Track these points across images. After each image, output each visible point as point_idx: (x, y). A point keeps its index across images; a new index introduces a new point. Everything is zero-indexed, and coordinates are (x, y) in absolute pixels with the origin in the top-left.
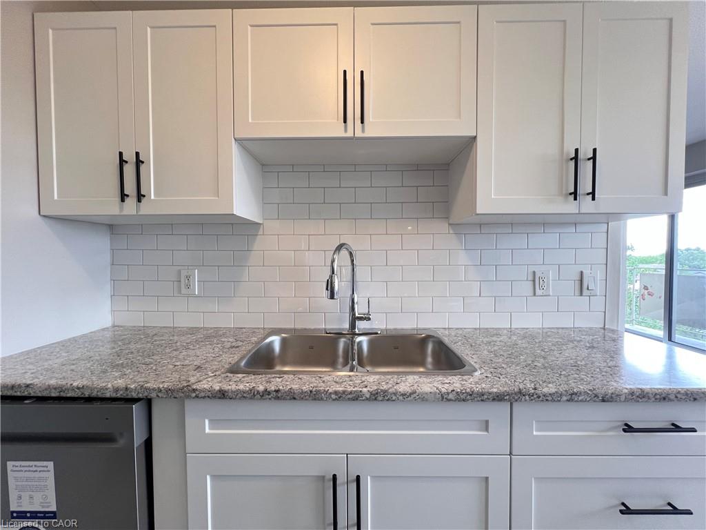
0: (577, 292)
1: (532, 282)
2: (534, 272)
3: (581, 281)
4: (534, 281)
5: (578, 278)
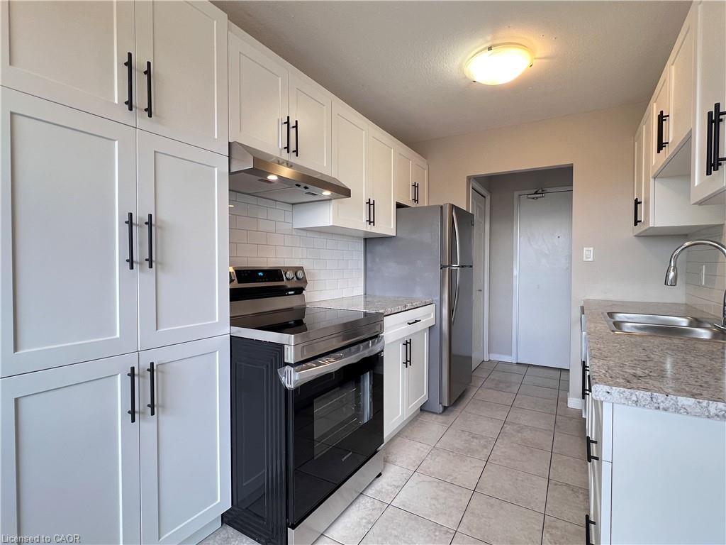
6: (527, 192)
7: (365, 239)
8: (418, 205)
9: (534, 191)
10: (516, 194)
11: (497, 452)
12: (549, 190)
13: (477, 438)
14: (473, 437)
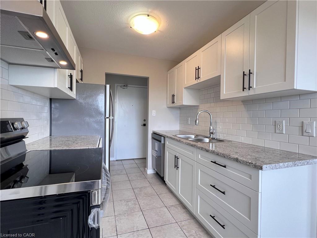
0: (301, 134)
1: (274, 126)
2: (275, 121)
3: (302, 127)
4: (275, 125)
5: (300, 125)
6: (121, 85)
7: (51, 99)
8: (82, 82)
9: (123, 85)
10: (116, 85)
11: (142, 204)
12: (129, 86)
13: (129, 202)
14: (127, 202)
